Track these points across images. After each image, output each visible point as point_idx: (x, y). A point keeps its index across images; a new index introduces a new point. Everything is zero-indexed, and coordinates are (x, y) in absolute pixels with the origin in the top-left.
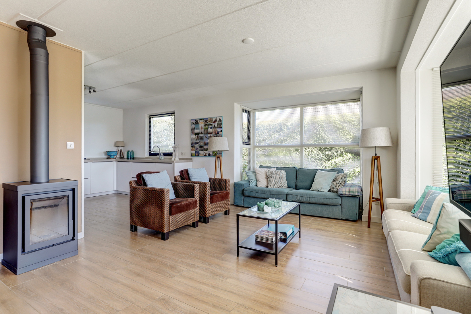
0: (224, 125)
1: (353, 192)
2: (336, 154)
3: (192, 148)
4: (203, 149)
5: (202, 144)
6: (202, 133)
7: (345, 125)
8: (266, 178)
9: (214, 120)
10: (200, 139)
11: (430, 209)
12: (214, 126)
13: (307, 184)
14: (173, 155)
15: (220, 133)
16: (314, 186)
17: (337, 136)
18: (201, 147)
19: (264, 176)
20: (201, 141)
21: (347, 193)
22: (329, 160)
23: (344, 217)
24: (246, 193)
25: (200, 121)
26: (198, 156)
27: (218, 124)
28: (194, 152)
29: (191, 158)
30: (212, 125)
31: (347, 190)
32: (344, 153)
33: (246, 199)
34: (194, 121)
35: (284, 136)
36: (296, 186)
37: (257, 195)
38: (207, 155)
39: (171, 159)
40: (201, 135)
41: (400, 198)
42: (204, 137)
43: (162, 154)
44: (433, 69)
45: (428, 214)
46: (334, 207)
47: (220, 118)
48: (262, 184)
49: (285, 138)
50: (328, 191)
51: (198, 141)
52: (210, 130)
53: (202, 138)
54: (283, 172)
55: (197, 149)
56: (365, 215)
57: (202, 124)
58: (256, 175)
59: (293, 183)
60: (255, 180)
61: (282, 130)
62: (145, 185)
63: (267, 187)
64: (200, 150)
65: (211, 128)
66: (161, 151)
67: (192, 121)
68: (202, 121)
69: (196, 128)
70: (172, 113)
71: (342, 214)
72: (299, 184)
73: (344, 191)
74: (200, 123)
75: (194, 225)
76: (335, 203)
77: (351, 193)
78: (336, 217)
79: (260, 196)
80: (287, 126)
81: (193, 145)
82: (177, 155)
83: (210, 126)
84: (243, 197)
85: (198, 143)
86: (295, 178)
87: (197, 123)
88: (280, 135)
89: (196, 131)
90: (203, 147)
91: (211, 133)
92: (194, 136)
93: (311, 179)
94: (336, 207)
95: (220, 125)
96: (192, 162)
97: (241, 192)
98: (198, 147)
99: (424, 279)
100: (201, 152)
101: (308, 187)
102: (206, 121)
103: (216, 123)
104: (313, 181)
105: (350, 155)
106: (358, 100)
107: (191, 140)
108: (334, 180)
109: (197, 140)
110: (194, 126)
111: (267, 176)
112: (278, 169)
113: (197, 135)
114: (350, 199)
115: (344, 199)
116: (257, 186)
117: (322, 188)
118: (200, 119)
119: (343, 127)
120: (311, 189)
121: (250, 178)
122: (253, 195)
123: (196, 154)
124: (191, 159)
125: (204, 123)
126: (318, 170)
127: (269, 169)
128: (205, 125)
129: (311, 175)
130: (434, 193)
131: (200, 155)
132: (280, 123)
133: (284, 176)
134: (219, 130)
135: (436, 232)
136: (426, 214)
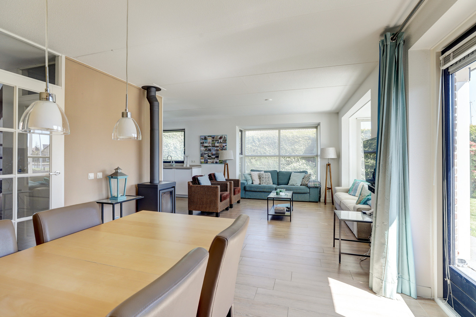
0: (227, 142)
1: (316, 184)
2: (294, 160)
3: (201, 157)
4: (211, 158)
5: (210, 155)
6: (210, 146)
7: (300, 139)
8: (259, 178)
9: (219, 137)
10: (209, 150)
11: (357, 190)
12: (220, 142)
13: (286, 181)
14: (185, 162)
15: (225, 147)
16: (291, 182)
17: (295, 148)
18: (209, 156)
19: (257, 177)
20: (209, 152)
21: (313, 186)
22: (289, 164)
23: (311, 200)
24: (247, 189)
25: (209, 137)
26: (207, 163)
27: (223, 140)
28: (203, 160)
29: (200, 164)
30: (218, 141)
31: (313, 184)
32: (300, 159)
33: (247, 193)
34: (203, 137)
35: (256, 146)
36: (278, 183)
37: (255, 190)
38: (215, 162)
39: (183, 165)
40: (209, 148)
41: (341, 186)
42: (212, 149)
43: (174, 162)
44: (357, 118)
45: (356, 192)
46: (305, 195)
47: (225, 136)
48: (257, 182)
49: (256, 148)
50: (301, 185)
51: (207, 152)
52: (217, 144)
53: (210, 150)
54: (269, 174)
55: (206, 158)
56: (322, 199)
57: (210, 140)
58: (251, 177)
59: (276, 182)
60: (251, 179)
61: (254, 141)
62: (199, 183)
63: (260, 184)
64: (208, 159)
65: (218, 143)
66: (172, 159)
67: (201, 137)
68: (210, 137)
69: (204, 142)
70: (183, 130)
71: (310, 198)
72: (280, 181)
73: (311, 184)
74: (208, 139)
75: (227, 209)
76: (306, 192)
77: (315, 186)
78: (306, 201)
79: (257, 190)
80: (258, 139)
81: (202, 155)
82: (188, 162)
83: (217, 142)
84: (244, 192)
85: (207, 153)
86: (277, 178)
87: (205, 138)
88: (253, 145)
89: (206, 145)
90: (211, 157)
91: (218, 147)
92: (203, 149)
93: (288, 178)
94: (306, 194)
95: (225, 141)
96: (201, 167)
97: (243, 188)
98: (207, 156)
99: (358, 209)
100: (209, 160)
101: (287, 184)
102: (213, 138)
103: (222, 140)
104: (289, 179)
105: (304, 161)
106: (316, 127)
107: (201, 151)
108: (303, 178)
109: (205, 151)
110: (203, 141)
111: (259, 177)
112: (265, 172)
113: (205, 148)
114: (314, 189)
115: (311, 189)
116: (253, 183)
117: (296, 184)
118: (208, 136)
119: (300, 140)
120: (289, 184)
121: (247, 179)
122: (253, 189)
123: (204, 162)
124: (200, 166)
125: (212, 139)
126: (292, 172)
127: (259, 172)
128: (212, 141)
129: (288, 176)
130: (358, 183)
131: (208, 163)
132: (253, 136)
133: (270, 176)
134: (224, 145)
135: (361, 196)
136: (355, 193)
